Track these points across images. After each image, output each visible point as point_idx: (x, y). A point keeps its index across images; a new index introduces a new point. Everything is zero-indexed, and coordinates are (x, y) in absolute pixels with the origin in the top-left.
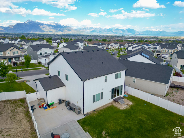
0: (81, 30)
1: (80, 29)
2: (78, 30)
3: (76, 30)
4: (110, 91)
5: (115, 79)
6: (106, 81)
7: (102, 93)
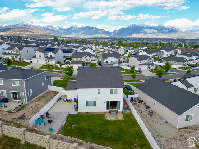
0: (193, 33)
1: (192, 31)
2: (188, 32)
3: (185, 32)
4: (104, 102)
5: (110, 93)
6: (99, 93)
7: (95, 102)
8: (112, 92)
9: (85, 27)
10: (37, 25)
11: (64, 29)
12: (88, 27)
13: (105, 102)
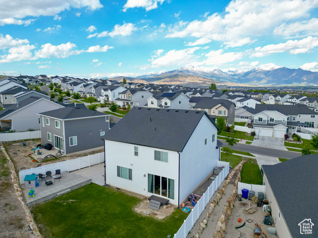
4: (145, 176)
5: (155, 159)
6: (136, 154)
7: (130, 171)
8: (157, 157)
9: (278, 69)
10: (199, 69)
11: (239, 74)
12: (284, 68)
13: (147, 176)
